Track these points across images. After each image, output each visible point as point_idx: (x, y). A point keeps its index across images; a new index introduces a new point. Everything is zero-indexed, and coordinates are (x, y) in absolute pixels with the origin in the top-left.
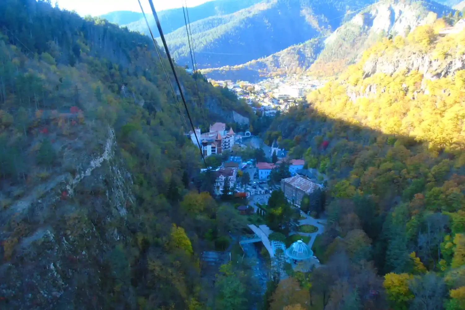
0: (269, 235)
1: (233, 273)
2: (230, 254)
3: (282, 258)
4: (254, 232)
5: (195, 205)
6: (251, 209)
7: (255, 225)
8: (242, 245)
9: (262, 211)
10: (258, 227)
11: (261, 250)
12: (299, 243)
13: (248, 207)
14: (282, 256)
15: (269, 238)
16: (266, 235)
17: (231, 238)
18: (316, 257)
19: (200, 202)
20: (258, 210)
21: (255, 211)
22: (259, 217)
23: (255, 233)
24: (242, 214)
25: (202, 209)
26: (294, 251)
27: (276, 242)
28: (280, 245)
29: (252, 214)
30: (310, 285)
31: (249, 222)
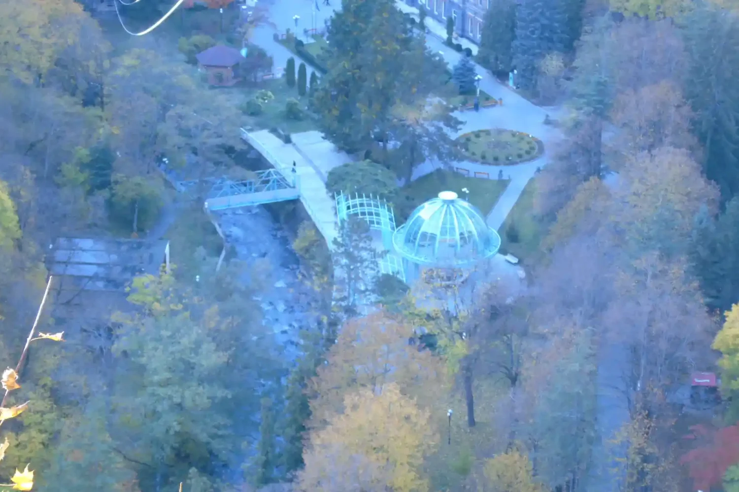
0: (331, 174)
1: (180, 306)
2: (168, 246)
3: (364, 254)
4: (271, 160)
5: (17, 48)
6: (260, 60)
7: (274, 131)
8: (219, 214)
9: (309, 70)
10: (288, 140)
11: (295, 234)
12: (445, 202)
13: (244, 52)
14: (361, 245)
15: (329, 186)
16: (319, 173)
17: (167, 184)
18: (514, 260)
19: (35, 33)
20: (291, 63)
21: (279, 71)
22: (293, 98)
23: (272, 167)
24: (219, 83)
25: (45, 64)
26: (424, 235)
27: (357, 201)
28: (370, 214)
29: (265, 84)
30: (460, 348)
31: (251, 120)
